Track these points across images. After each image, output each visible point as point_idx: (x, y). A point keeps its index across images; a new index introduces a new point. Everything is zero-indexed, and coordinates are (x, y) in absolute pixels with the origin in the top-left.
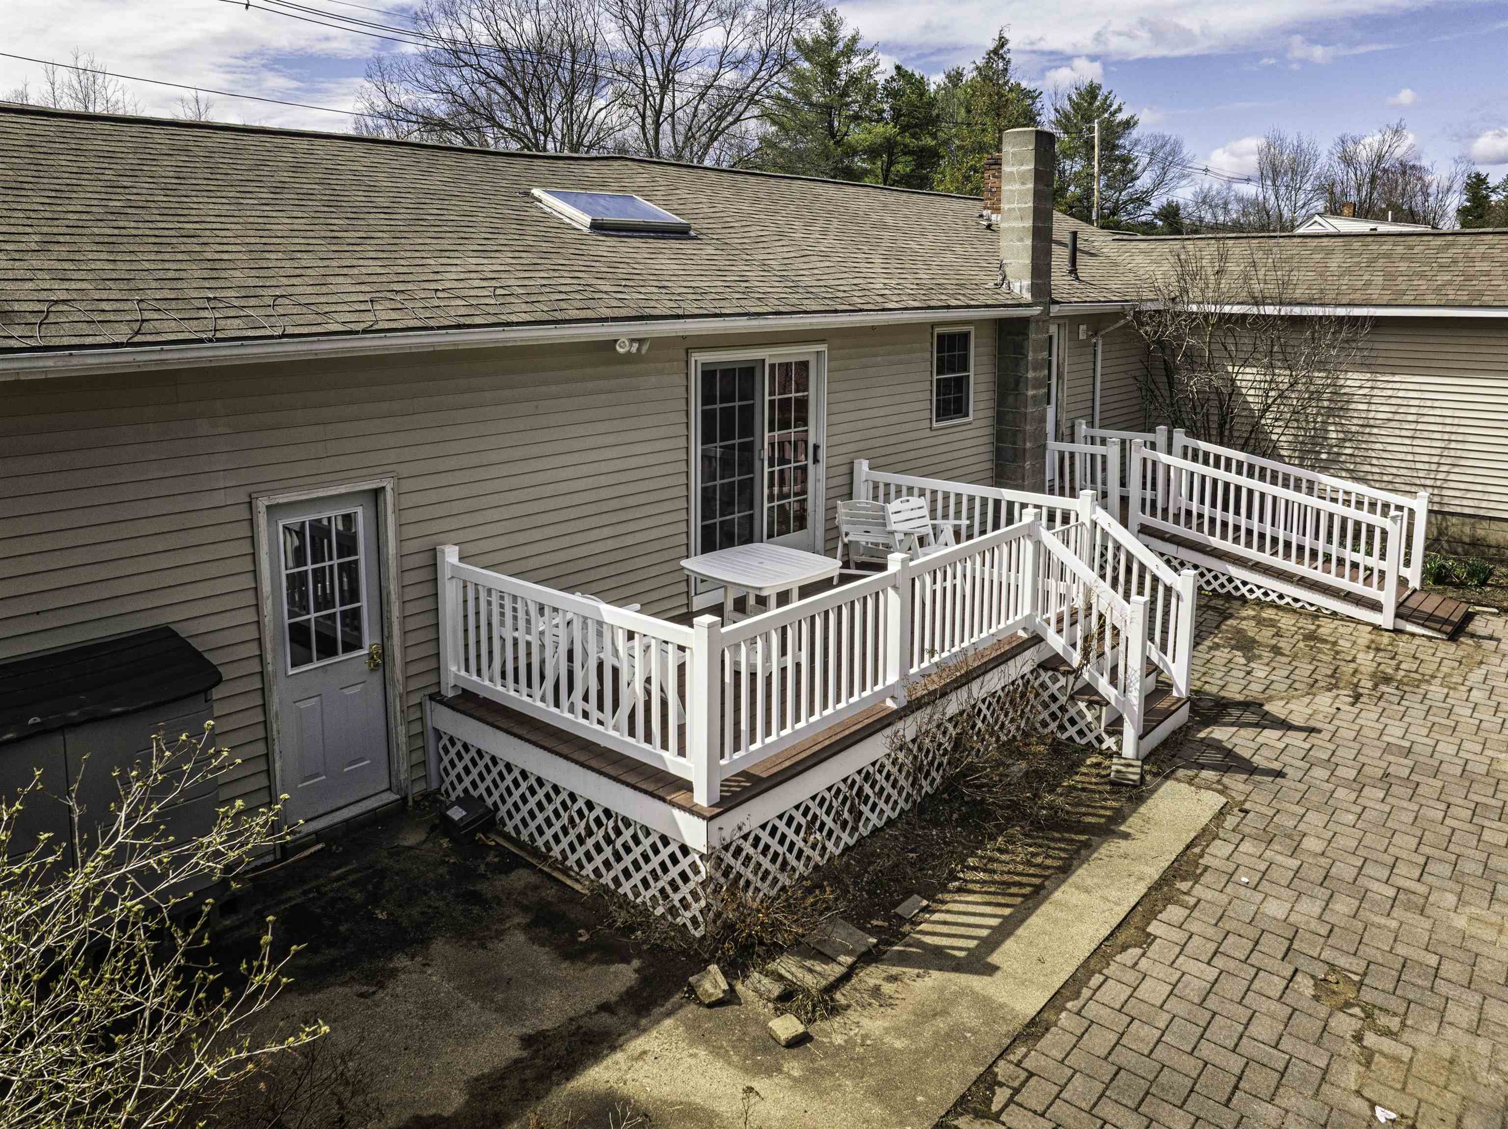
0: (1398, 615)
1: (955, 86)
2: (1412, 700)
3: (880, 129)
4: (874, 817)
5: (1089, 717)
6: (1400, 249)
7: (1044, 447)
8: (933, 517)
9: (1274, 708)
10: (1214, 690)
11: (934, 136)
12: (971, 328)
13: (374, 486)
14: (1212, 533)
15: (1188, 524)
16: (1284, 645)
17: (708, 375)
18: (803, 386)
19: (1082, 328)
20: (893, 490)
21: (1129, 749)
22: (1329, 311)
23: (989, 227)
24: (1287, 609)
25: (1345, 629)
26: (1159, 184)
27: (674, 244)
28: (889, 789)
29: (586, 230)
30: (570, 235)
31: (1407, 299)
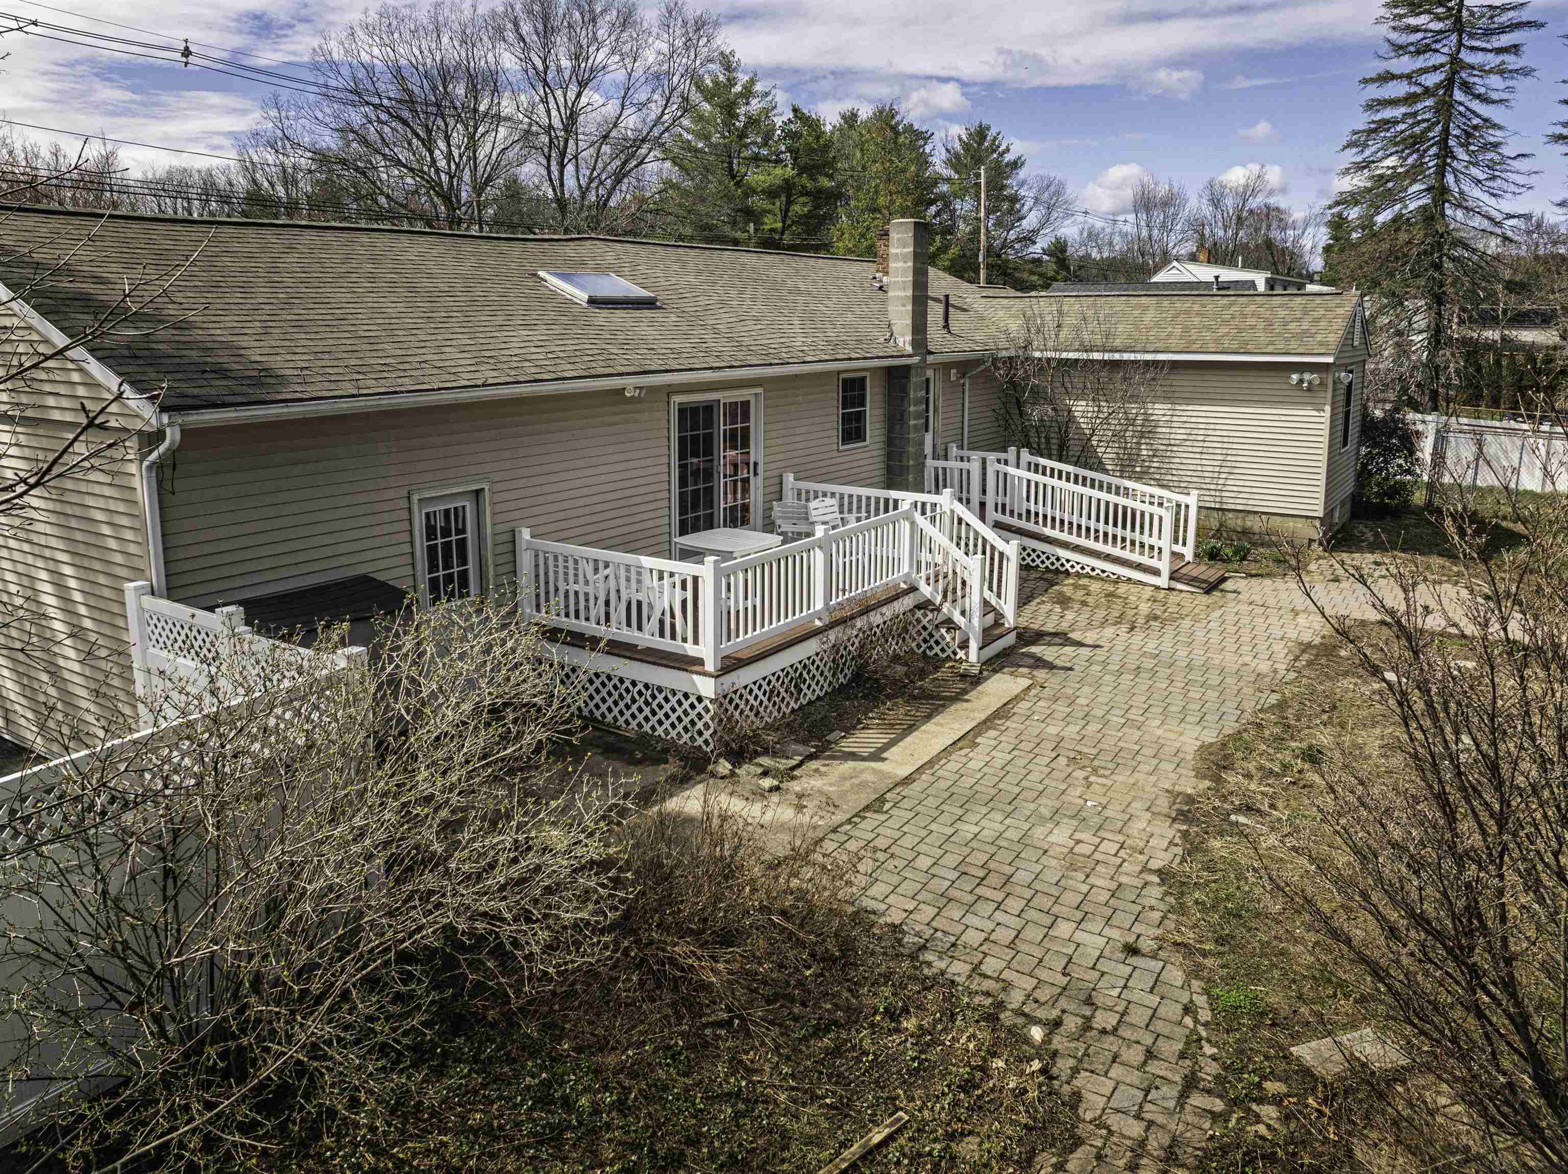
0: (1171, 578)
1: (851, 127)
2: (1169, 630)
3: (779, 171)
4: (809, 693)
5: (948, 638)
6: (1196, 307)
7: (923, 465)
8: (841, 512)
9: (1075, 636)
10: (1036, 627)
11: (831, 177)
12: (867, 374)
13: (474, 488)
14: (1045, 525)
15: (1028, 520)
16: (1090, 600)
17: (682, 411)
18: (746, 417)
19: (953, 371)
20: (812, 495)
21: (973, 657)
22: (1139, 357)
23: (881, 288)
24: (1097, 578)
25: (1134, 589)
26: (1045, 222)
27: (647, 313)
28: (818, 677)
29: (585, 305)
30: (575, 309)
31: (1195, 347)
